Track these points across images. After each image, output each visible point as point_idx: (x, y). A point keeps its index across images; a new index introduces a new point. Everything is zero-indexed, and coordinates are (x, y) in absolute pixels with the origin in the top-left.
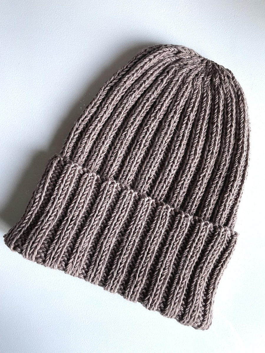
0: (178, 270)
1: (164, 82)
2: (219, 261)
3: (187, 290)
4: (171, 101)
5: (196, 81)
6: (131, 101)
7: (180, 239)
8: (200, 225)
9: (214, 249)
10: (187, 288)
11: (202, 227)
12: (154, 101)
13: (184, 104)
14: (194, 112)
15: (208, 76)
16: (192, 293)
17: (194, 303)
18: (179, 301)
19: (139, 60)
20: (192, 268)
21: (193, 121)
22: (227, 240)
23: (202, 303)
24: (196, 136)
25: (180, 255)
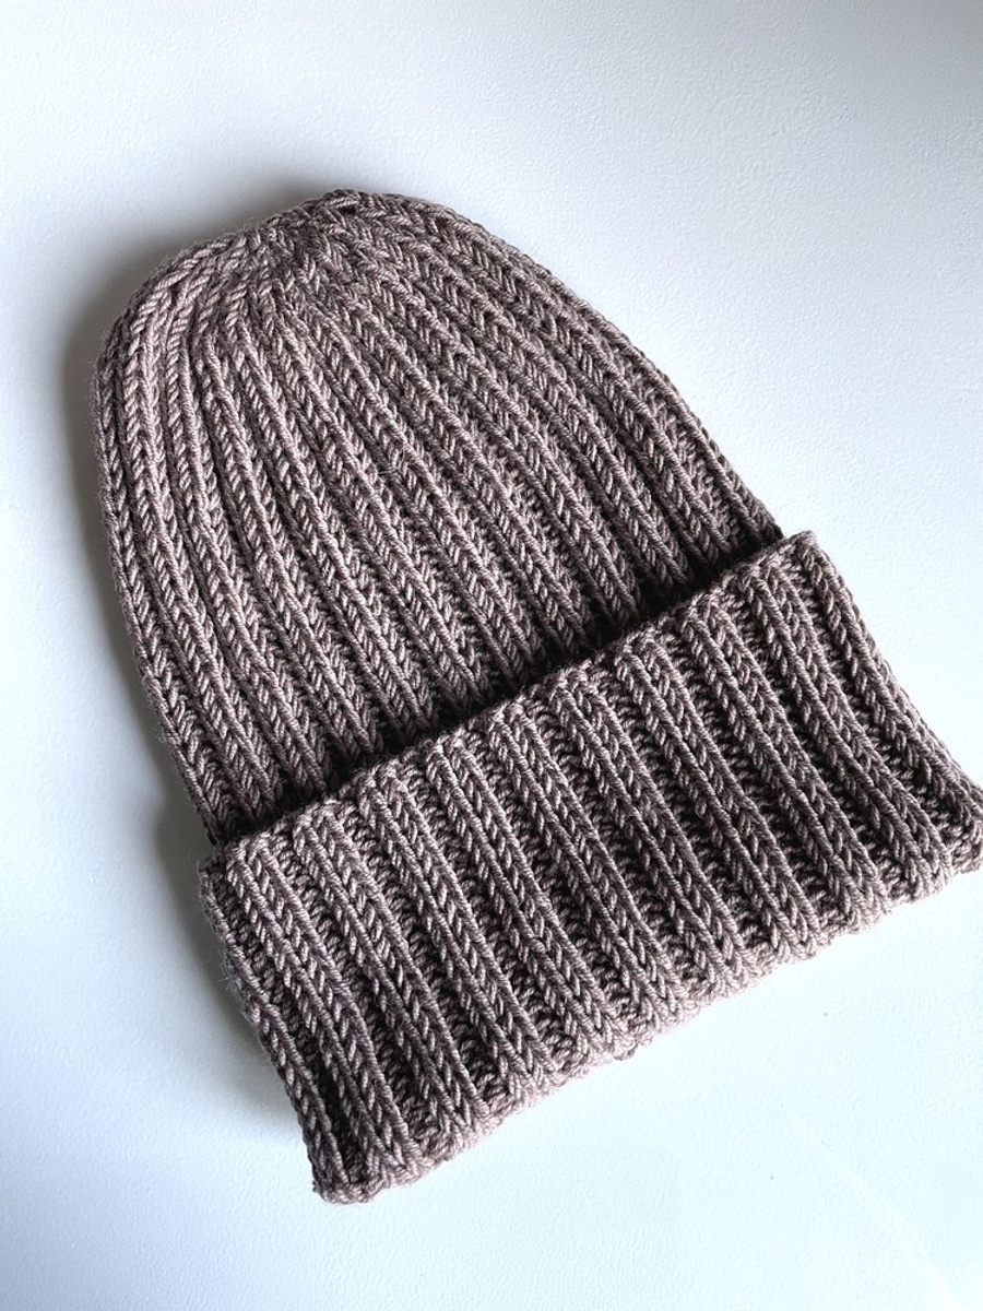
0: (769, 785)
1: (230, 400)
2: (837, 652)
3: (844, 804)
4: (293, 423)
5: (291, 306)
6: (212, 531)
7: (686, 711)
8: (692, 624)
9: (789, 638)
10: (841, 800)
11: (701, 622)
12: (260, 466)
13: (328, 392)
14: (370, 384)
15: (301, 266)
16: (865, 797)
17: (896, 815)
18: (855, 855)
19: (117, 426)
20: (797, 742)
21: (395, 407)
22: (795, 582)
23: (915, 795)
24: (439, 432)
25: (733, 746)
